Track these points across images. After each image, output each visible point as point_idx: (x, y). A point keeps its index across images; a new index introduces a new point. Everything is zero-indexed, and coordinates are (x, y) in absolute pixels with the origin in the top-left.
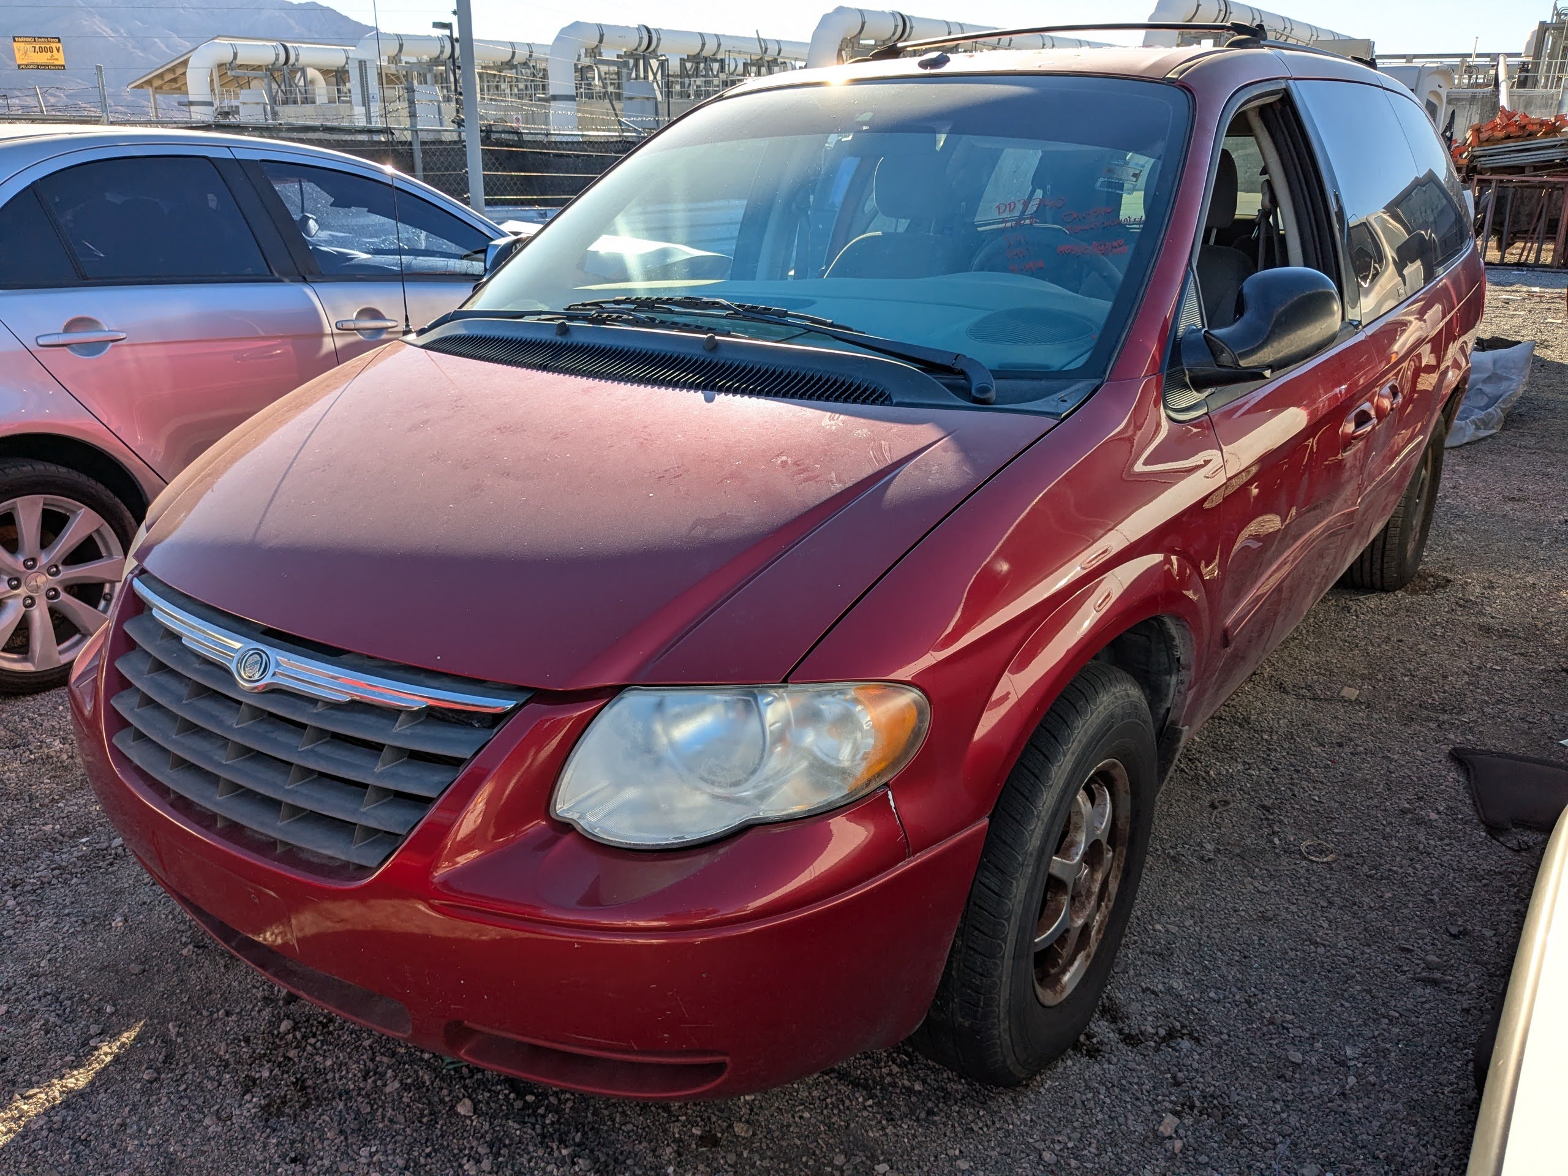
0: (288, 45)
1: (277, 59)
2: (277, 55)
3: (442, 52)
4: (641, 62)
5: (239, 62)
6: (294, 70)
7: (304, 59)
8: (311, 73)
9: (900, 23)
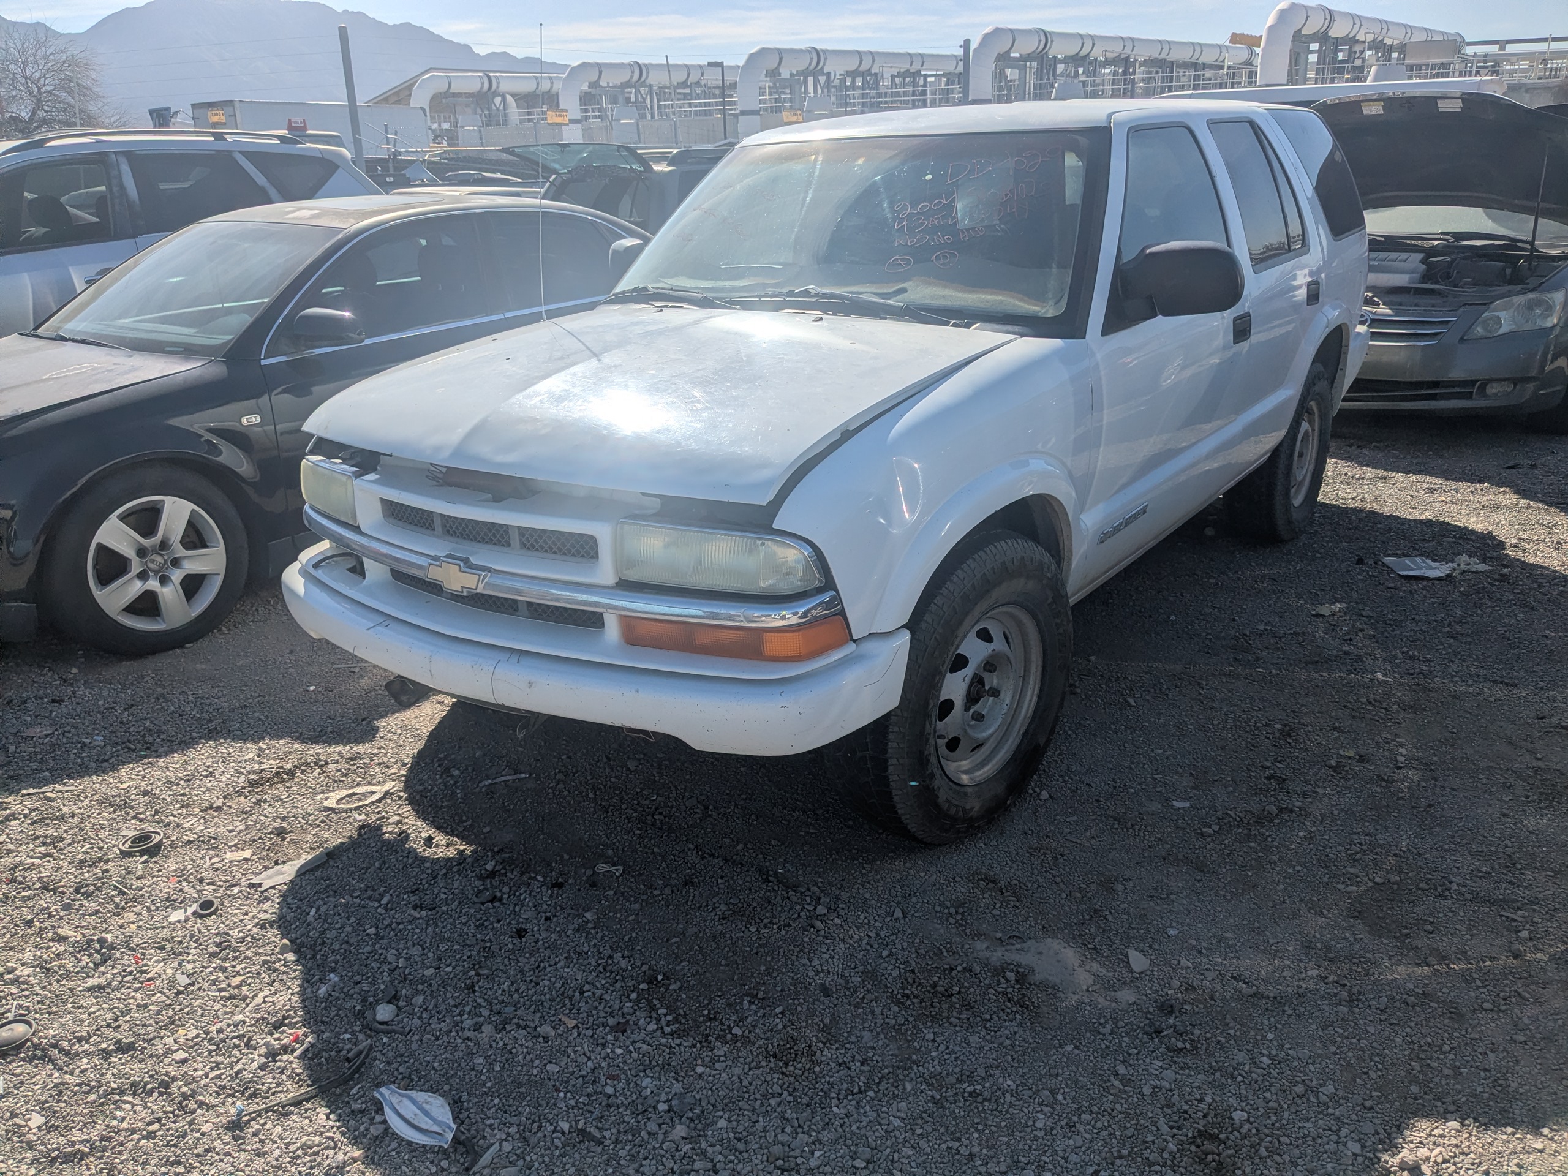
0: (491, 74)
1: (482, 88)
2: (482, 84)
3: (632, 77)
4: (810, 79)
5: (452, 91)
6: (496, 94)
7: (504, 87)
8: (509, 98)
9: (1043, 38)
